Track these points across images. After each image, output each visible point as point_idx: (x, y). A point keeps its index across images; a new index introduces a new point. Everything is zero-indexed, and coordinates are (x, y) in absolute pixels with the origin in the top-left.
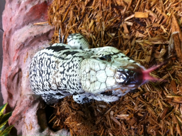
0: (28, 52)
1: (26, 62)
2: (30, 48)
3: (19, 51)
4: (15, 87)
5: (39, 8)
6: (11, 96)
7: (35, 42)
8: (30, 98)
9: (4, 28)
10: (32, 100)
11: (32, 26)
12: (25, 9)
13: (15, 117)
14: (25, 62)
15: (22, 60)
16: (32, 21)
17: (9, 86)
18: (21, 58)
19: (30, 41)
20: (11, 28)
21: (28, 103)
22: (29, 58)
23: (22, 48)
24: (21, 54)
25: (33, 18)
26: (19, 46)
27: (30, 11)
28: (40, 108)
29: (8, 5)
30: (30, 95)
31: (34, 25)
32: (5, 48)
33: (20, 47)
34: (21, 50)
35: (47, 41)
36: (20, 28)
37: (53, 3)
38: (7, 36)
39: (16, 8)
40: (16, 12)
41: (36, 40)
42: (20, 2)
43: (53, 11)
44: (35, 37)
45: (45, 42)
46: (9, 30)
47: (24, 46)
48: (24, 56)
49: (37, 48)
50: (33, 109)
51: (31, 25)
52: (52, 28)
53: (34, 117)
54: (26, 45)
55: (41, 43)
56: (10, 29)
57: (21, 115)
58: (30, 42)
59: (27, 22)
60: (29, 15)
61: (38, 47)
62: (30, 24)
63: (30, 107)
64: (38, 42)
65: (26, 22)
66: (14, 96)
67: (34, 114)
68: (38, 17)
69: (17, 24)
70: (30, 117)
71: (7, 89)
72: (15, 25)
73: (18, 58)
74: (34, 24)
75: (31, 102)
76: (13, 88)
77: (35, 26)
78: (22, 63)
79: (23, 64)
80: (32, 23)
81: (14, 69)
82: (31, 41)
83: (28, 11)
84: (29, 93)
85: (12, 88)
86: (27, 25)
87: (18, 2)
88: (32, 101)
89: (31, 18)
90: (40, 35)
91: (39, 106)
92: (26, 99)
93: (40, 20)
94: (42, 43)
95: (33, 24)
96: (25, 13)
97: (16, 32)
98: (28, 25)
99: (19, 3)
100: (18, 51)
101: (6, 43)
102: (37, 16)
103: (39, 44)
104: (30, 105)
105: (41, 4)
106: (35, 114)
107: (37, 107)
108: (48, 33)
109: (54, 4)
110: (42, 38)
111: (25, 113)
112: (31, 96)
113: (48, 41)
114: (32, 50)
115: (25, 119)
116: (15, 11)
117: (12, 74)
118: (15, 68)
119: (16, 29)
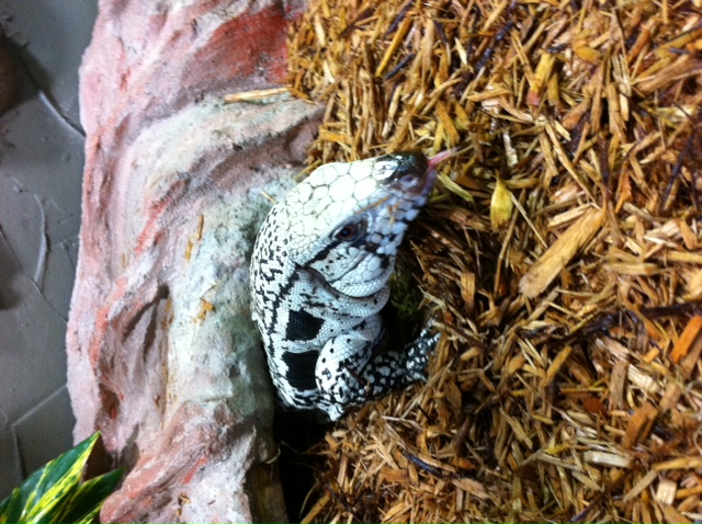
0: (205, 213)
1: (193, 257)
2: (211, 196)
3: (163, 211)
4: (131, 367)
5: (251, 30)
6: (110, 405)
7: (236, 170)
8: (219, 416)
9: (86, 121)
10: (227, 422)
11: (217, 106)
12: (190, 33)
13: (140, 500)
14: (188, 256)
15: (174, 250)
16: (218, 87)
17: (108, 359)
18: (171, 241)
19: (213, 166)
20: (125, 114)
21: (208, 437)
22: (210, 240)
23: (179, 198)
24: (172, 222)
25: (224, 73)
26: (166, 188)
27: (212, 45)
28: (258, 458)
29: (109, 26)
30: (214, 400)
31: (227, 103)
32: (96, 198)
33: (169, 194)
34: (174, 204)
35: (285, 168)
36: (167, 116)
37: (314, 9)
38: (106, 149)
39: (147, 34)
40: (149, 47)
41: (240, 165)
42: (163, 9)
43: (313, 41)
44: (237, 148)
45: (278, 170)
46: (117, 124)
47: (186, 189)
48: (186, 232)
49: (245, 199)
50: (229, 464)
51: (215, 101)
52: (310, 111)
53: (233, 502)
54: (194, 184)
55: (258, 175)
56: (121, 119)
57: (166, 489)
58: (213, 172)
59: (197, 90)
60: (207, 58)
61: (248, 191)
62: (208, 97)
63: (218, 457)
64: (249, 172)
65: (191, 88)
66: (125, 405)
67: (235, 489)
68: (241, 69)
69: (154, 98)
70: (211, 498)
71: (99, 373)
72: (145, 102)
73: (159, 239)
74: (229, 97)
75: (219, 432)
76: (125, 368)
77: (232, 105)
78: (174, 260)
79: (178, 268)
80: (218, 93)
81: (139, 286)
82: (219, 167)
83: (203, 40)
84: (211, 392)
85: (118, 367)
86: (197, 101)
87: (159, 7)
88: (224, 430)
89: (213, 71)
90: (259, 143)
91: (254, 452)
92: (198, 420)
93: (252, 82)
94: (266, 175)
95: (220, 98)
96: (192, 49)
97: (145, 134)
98: (201, 104)
99: (162, 13)
100: (159, 211)
101: (99, 179)
102: (239, 64)
103: (250, 181)
104: (214, 446)
105: (260, 14)
106: (241, 488)
107: (248, 457)
108: (292, 134)
109: (320, 10)
110: (265, 154)
111: (188, 479)
112: (222, 406)
113: (289, 166)
114: (221, 206)
115: (186, 507)
116: (144, 47)
117: (126, 308)
118: (142, 281)
119: (147, 119)
